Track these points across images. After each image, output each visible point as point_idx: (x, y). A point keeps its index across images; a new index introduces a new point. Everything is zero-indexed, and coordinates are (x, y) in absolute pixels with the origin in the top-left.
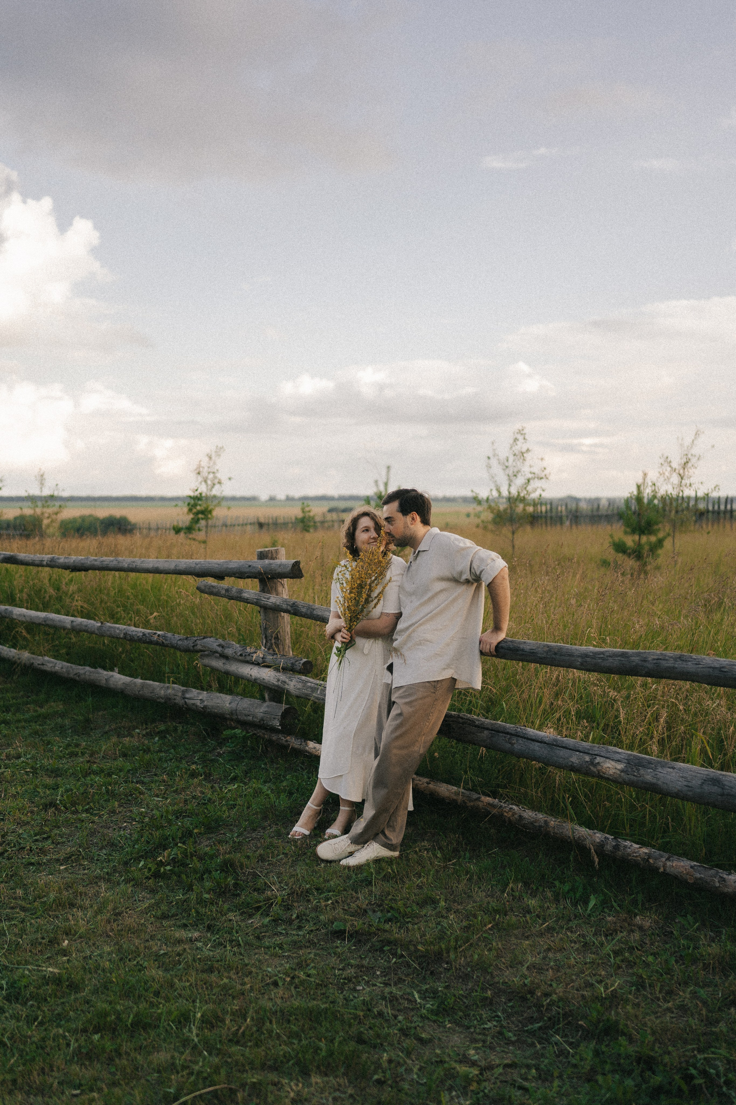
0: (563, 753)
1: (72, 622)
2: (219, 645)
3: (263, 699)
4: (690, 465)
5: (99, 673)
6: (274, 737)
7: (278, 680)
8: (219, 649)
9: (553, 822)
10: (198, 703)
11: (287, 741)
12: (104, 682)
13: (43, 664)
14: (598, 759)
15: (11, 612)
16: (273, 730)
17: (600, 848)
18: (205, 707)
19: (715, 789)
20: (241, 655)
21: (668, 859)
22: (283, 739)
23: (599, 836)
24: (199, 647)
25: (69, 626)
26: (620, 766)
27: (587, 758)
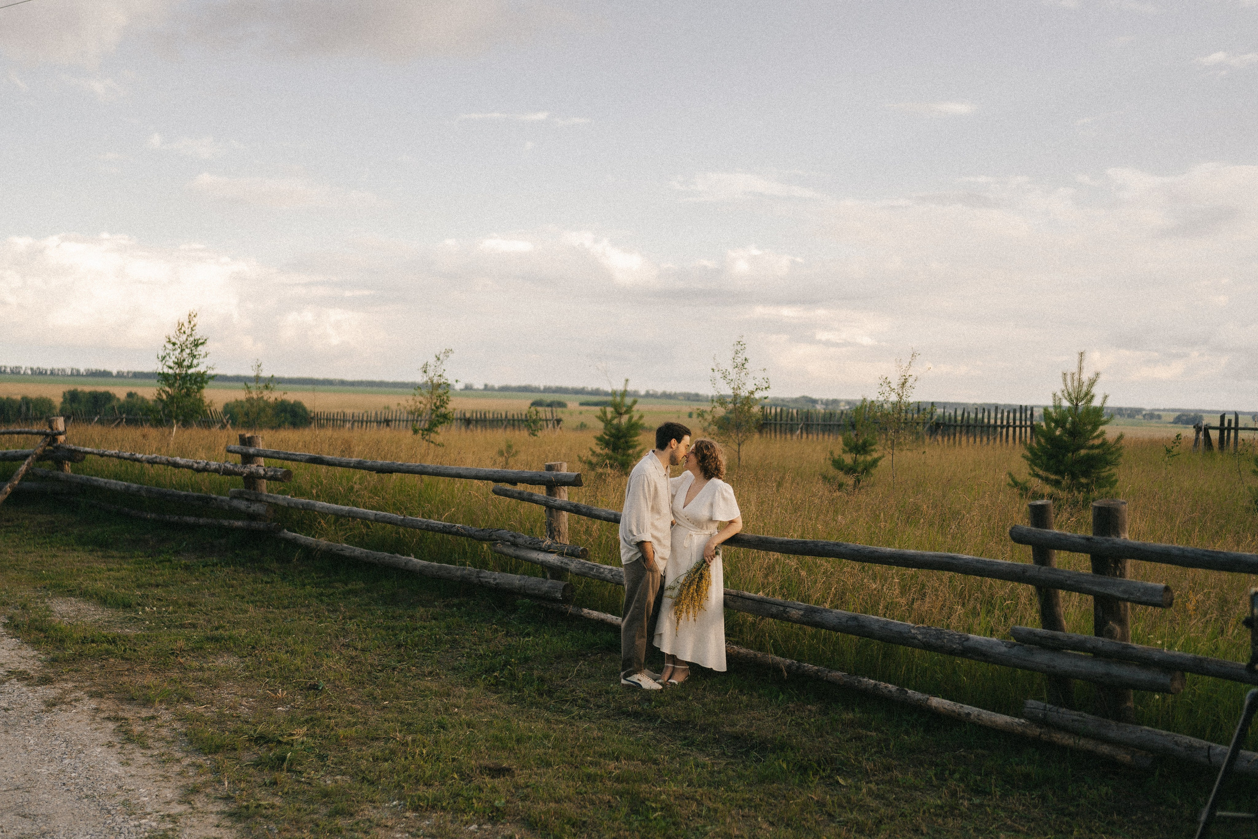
0: (767, 606)
1: (376, 514)
2: (512, 536)
3: (545, 577)
4: (908, 384)
5: (396, 557)
6: (555, 606)
7: (562, 562)
8: (512, 539)
9: (759, 654)
10: (492, 581)
11: (566, 609)
12: (404, 564)
13: (342, 550)
14: (788, 609)
15: (314, 505)
16: (555, 600)
17: (789, 667)
18: (497, 584)
19: (855, 623)
20: (530, 544)
21: (829, 672)
22: (563, 607)
23: (788, 661)
24: (494, 537)
25: (372, 518)
26: (801, 612)
27: (781, 608)
